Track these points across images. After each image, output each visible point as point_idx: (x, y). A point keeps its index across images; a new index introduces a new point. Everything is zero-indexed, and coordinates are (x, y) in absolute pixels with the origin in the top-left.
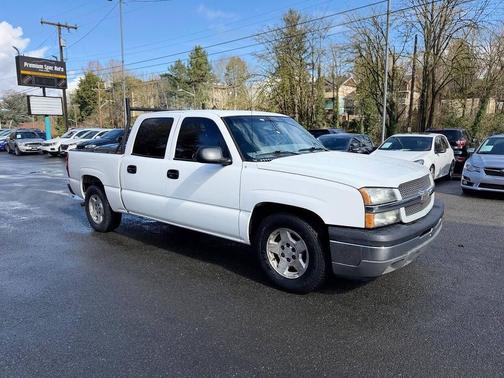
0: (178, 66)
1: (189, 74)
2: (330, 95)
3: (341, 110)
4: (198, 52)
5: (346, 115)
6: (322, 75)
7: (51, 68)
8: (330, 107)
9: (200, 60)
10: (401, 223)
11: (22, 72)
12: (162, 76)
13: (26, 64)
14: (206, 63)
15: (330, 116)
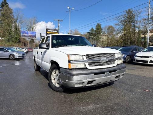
0: (92, 29)
1: (95, 32)
2: (143, 36)
3: (148, 41)
4: (99, 25)
5: (150, 43)
6: (140, 30)
7: (54, 31)
8: (143, 40)
9: (99, 27)
10: (86, 68)
11: (47, 32)
12: (88, 33)
13: (48, 30)
14: (101, 28)
15: (143, 43)
